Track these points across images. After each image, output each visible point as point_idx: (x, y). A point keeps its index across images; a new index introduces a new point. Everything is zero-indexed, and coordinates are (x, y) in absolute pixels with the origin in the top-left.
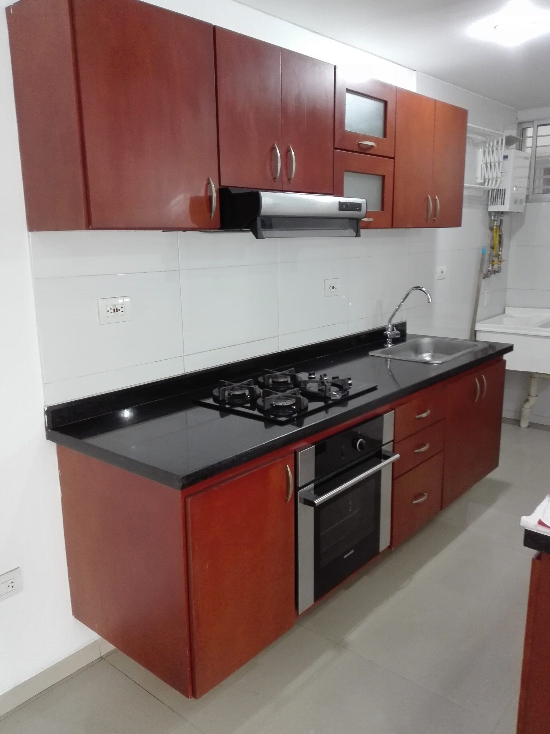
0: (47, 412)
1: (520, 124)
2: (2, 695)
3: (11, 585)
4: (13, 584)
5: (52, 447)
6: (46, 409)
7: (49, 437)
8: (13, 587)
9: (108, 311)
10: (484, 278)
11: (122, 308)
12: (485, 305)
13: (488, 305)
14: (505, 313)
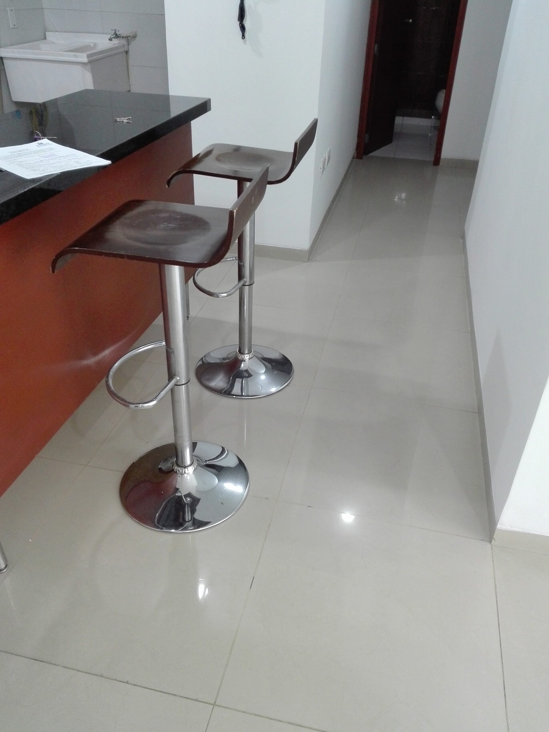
12: (11, 27)
13: (16, 26)
14: (46, 39)
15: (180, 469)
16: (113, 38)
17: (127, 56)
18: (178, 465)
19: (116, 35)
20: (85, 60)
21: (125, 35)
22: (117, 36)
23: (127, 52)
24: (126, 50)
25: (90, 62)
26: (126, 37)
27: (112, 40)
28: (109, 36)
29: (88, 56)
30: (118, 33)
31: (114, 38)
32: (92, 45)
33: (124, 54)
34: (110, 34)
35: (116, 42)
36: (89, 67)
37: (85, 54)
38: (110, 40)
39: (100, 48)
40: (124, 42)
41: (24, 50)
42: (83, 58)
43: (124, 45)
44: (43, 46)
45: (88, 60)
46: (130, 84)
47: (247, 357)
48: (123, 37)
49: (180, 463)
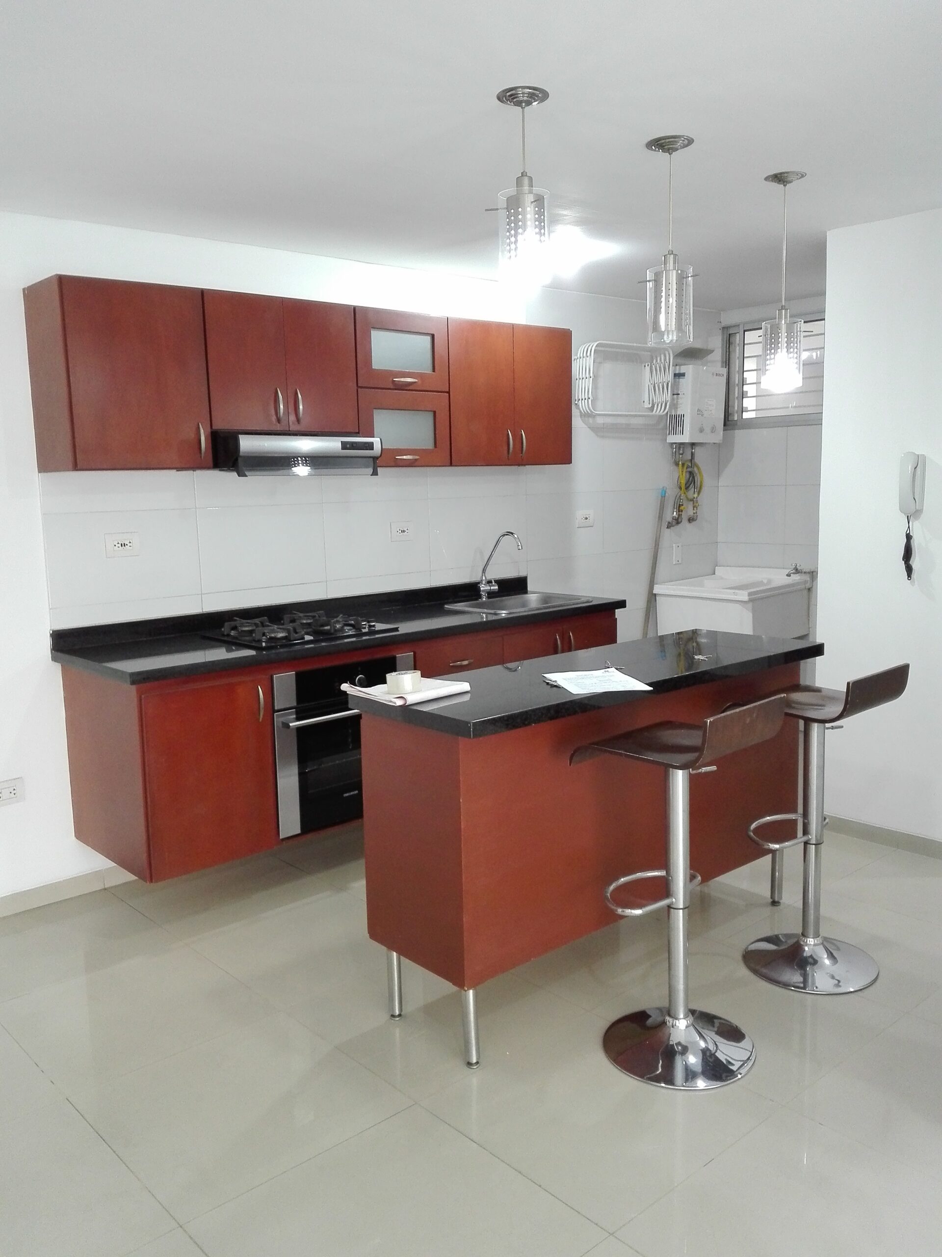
0: (51, 635)
1: (725, 328)
2: (2, 898)
3: (13, 792)
4: (15, 792)
5: (57, 668)
6: (51, 632)
7: (54, 659)
8: (15, 794)
9: (115, 545)
10: (668, 528)
11: (130, 543)
12: (674, 563)
13: (680, 562)
14: (715, 574)
15: (671, 1020)
16: (791, 573)
17: (809, 594)
18: (670, 1016)
19: (796, 569)
20: (746, 598)
21: (808, 570)
22: (797, 571)
23: (809, 590)
24: (807, 587)
25: (751, 600)
26: (809, 573)
27: (790, 576)
28: (787, 572)
29: (750, 594)
30: (799, 568)
31: (793, 573)
32: (765, 581)
33: (806, 592)
34: (790, 569)
35: (796, 578)
36: (750, 605)
37: (747, 592)
38: (788, 575)
39: (774, 584)
40: (807, 578)
41: (681, 587)
42: (744, 596)
43: (806, 582)
44: (708, 582)
45: (749, 599)
46: (810, 626)
47: (811, 941)
48: (805, 573)
49: (672, 1013)
